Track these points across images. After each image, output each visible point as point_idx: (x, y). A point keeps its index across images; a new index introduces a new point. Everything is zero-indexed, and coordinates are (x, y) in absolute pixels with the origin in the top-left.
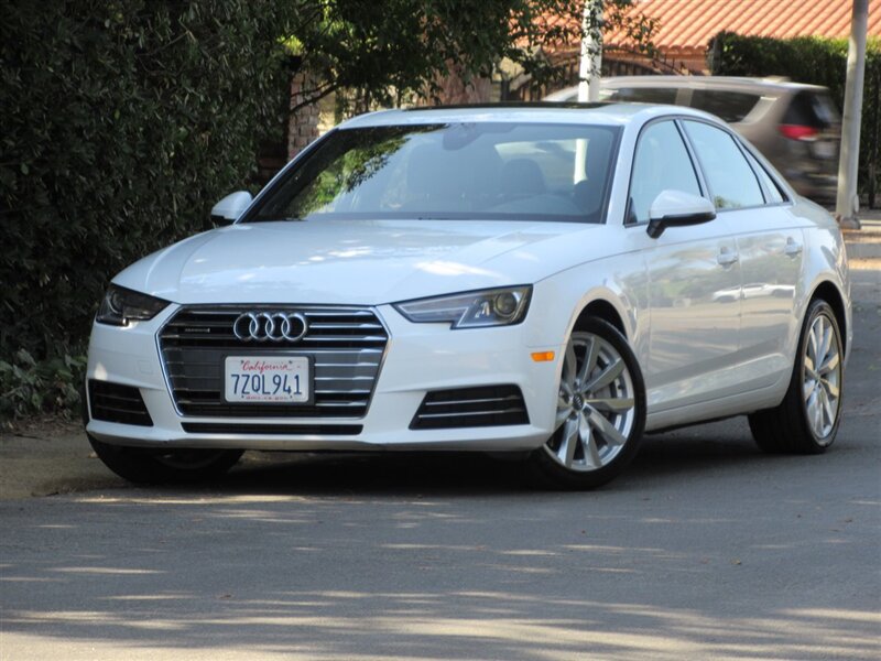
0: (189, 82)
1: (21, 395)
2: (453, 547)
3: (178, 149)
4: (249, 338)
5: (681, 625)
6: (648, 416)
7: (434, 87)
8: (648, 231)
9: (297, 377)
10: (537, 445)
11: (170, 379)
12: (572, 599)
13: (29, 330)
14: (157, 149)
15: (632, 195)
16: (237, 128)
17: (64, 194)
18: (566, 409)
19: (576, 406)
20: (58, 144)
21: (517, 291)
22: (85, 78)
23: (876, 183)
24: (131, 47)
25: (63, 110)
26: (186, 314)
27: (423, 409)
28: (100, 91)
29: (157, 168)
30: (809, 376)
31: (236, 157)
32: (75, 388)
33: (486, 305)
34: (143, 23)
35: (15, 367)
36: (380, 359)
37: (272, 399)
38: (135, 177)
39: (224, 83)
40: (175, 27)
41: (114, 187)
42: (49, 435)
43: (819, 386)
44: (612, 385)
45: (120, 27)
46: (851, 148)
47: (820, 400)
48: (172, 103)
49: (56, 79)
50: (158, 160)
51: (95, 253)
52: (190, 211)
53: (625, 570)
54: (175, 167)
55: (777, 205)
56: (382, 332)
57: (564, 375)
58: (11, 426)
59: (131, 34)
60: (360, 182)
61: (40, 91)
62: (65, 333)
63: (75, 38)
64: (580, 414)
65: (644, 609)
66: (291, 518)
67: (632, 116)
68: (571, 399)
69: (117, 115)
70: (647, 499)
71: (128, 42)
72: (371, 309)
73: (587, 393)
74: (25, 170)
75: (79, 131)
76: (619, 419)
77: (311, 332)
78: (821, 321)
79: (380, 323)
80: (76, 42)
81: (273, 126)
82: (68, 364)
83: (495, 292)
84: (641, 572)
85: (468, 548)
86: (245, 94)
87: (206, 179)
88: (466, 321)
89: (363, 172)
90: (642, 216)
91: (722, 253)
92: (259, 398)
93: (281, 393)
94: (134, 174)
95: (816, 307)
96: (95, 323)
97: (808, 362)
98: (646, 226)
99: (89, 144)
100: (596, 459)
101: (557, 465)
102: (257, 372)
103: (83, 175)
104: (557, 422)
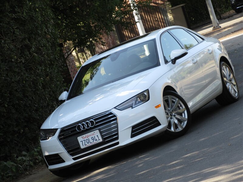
0: (39, 66)
1: (27, 164)
2: (155, 168)
3: (42, 84)
4: (81, 130)
5: (223, 170)
6: (190, 110)
7: (100, 39)
8: (172, 63)
9: (97, 136)
10: (165, 129)
11: (65, 149)
12: (192, 173)
13: (22, 146)
14: (37, 86)
15: (164, 55)
16: (55, 72)
17: (18, 108)
18: (169, 117)
19: (171, 115)
20: (12, 96)
21: (145, 92)
22: (13, 76)
23: (220, 12)
24: (21, 63)
25: (10, 87)
26: (63, 130)
27: (132, 132)
28: (18, 78)
29: (39, 91)
30: (227, 82)
31: (58, 79)
32: (40, 156)
33: (138, 99)
34: (22, 56)
35: (23, 157)
36: (117, 123)
37: (93, 144)
38: (35, 96)
39: (48, 62)
40: (30, 53)
41: (30, 101)
42: (38, 171)
43: (230, 84)
44: (178, 106)
45: (17, 60)
46: (211, 8)
47: (232, 87)
48: (36, 73)
49: (6, 80)
50: (39, 89)
51: (32, 119)
52: (51, 98)
53: (202, 158)
54: (44, 89)
55: (202, 42)
56: (115, 116)
57: (165, 109)
58: (28, 173)
59: (20, 60)
60: (94, 76)
61: (3, 84)
62: (32, 142)
63: (6, 67)
64: (173, 117)
65: (212, 169)
66: (110, 174)
67: (156, 35)
68: (169, 114)
69: (24, 82)
70: (199, 133)
71: (20, 62)
72: (109, 111)
73: (173, 111)
74: (6, 106)
75: (16, 90)
76: (183, 114)
77: (97, 123)
78: (224, 67)
79: (113, 114)
80: (7, 68)
81: (64, 67)
82: (36, 151)
83: (139, 95)
84: (206, 157)
85: (159, 167)
86: (54, 62)
87: (52, 88)
88: (135, 105)
89: (93, 74)
90: (169, 60)
91: (193, 61)
92: (90, 145)
93: (95, 141)
94: (34, 95)
95: (222, 64)
96: (40, 141)
97: (225, 79)
98: (171, 62)
99: (20, 93)
100: (182, 127)
101: (172, 132)
102: (87, 138)
103: (21, 101)
104: (168, 121)
